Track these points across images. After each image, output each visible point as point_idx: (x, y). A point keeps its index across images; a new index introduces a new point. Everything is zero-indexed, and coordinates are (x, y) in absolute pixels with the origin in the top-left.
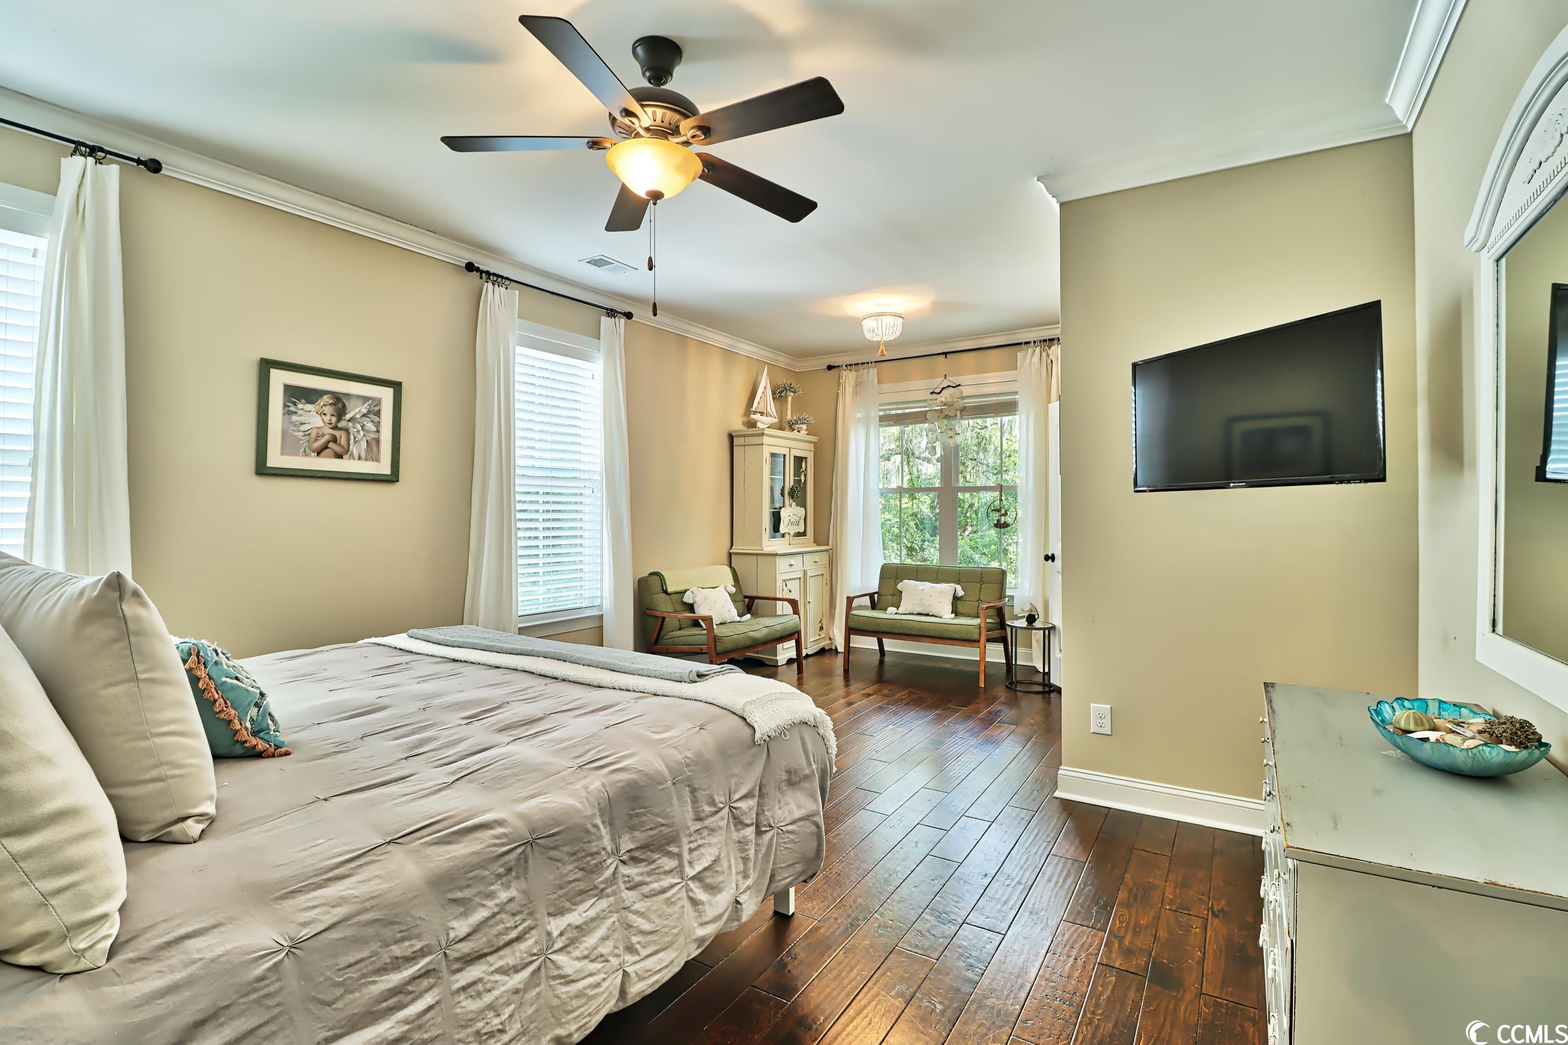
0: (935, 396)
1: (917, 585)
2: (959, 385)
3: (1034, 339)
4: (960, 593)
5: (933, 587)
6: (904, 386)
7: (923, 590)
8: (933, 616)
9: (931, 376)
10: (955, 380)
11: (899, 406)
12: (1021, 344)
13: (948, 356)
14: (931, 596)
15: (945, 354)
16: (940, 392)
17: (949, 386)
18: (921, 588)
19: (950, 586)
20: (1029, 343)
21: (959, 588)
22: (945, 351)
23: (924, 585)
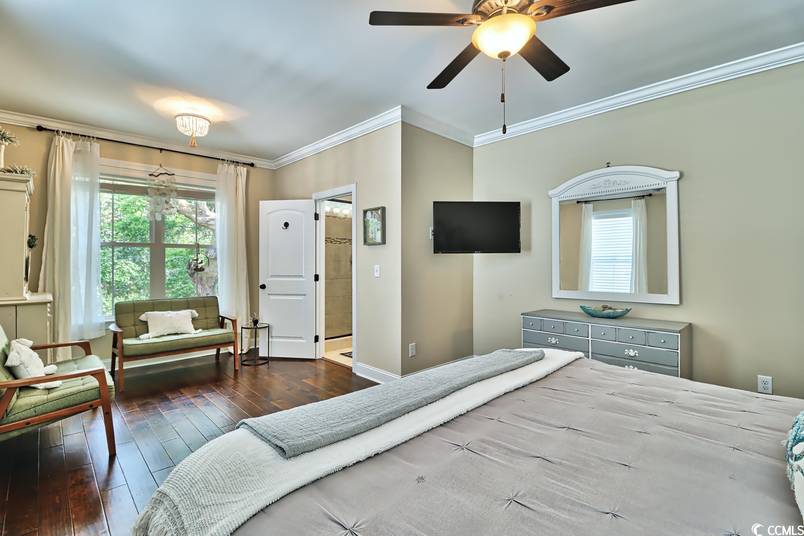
0: (152, 178)
1: (163, 315)
2: (174, 174)
3: (228, 159)
4: (197, 315)
5: (177, 314)
6: (122, 163)
7: (171, 317)
8: (181, 334)
9: (146, 161)
10: (171, 171)
11: (116, 178)
12: (219, 159)
13: (163, 151)
14: (178, 320)
15: (161, 150)
16: (158, 176)
17: (166, 173)
18: (169, 315)
19: (189, 312)
20: (224, 160)
21: (194, 311)
22: (161, 147)
23: (169, 313)
